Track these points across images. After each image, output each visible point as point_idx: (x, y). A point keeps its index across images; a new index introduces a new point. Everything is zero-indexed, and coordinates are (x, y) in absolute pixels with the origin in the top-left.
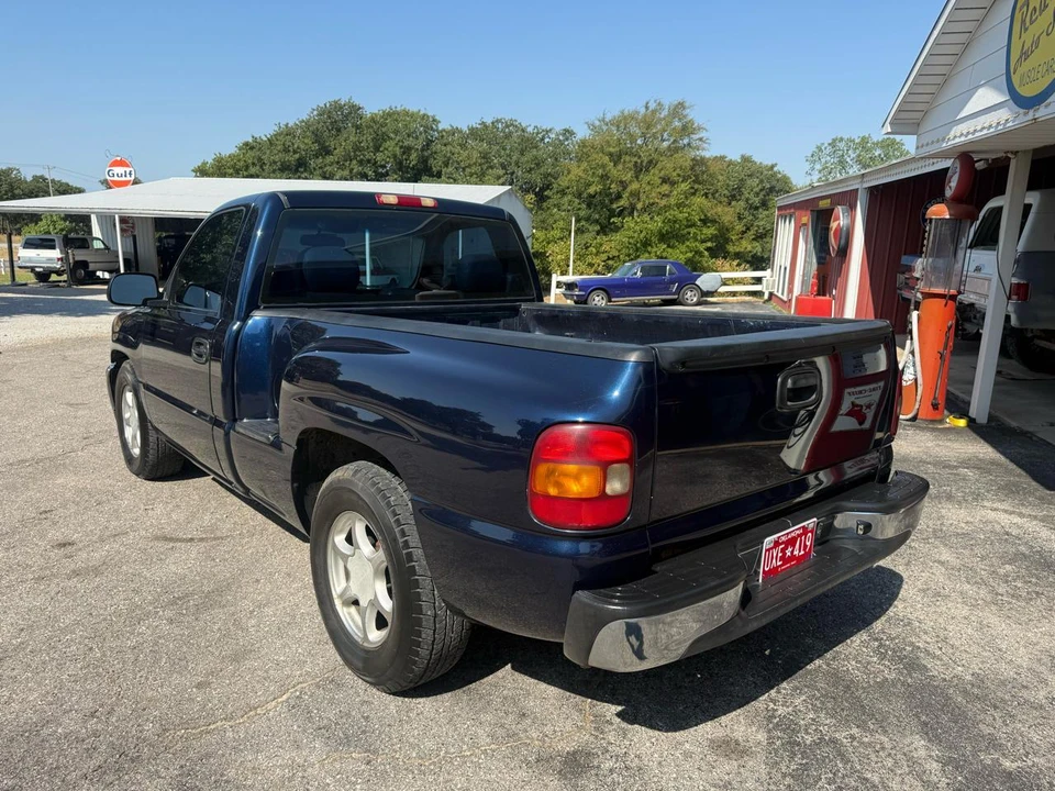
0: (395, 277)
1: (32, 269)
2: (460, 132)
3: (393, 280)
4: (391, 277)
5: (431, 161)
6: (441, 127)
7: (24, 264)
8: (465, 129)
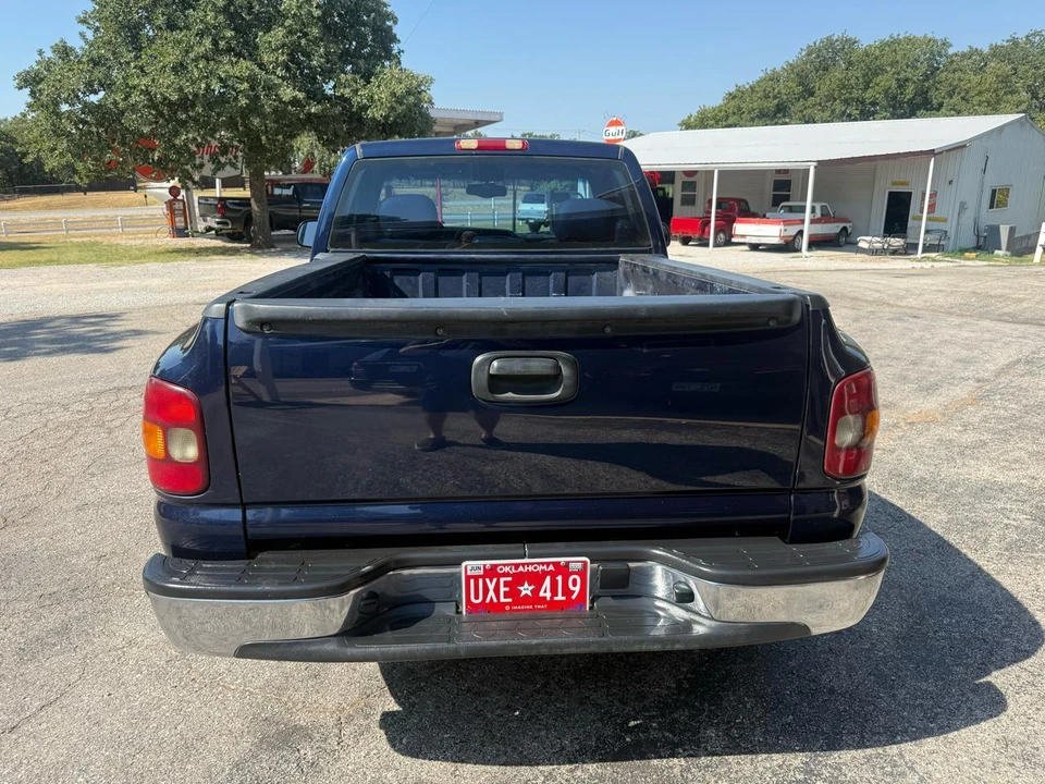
0: (847, 225)
1: (527, 220)
2: (980, 53)
3: (845, 229)
4: (842, 225)
5: (932, 93)
6: (951, 51)
7: (522, 217)
8: (986, 50)
